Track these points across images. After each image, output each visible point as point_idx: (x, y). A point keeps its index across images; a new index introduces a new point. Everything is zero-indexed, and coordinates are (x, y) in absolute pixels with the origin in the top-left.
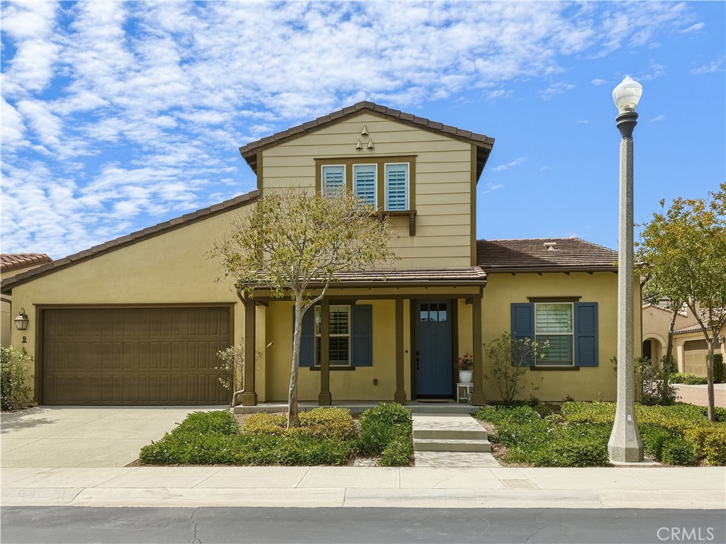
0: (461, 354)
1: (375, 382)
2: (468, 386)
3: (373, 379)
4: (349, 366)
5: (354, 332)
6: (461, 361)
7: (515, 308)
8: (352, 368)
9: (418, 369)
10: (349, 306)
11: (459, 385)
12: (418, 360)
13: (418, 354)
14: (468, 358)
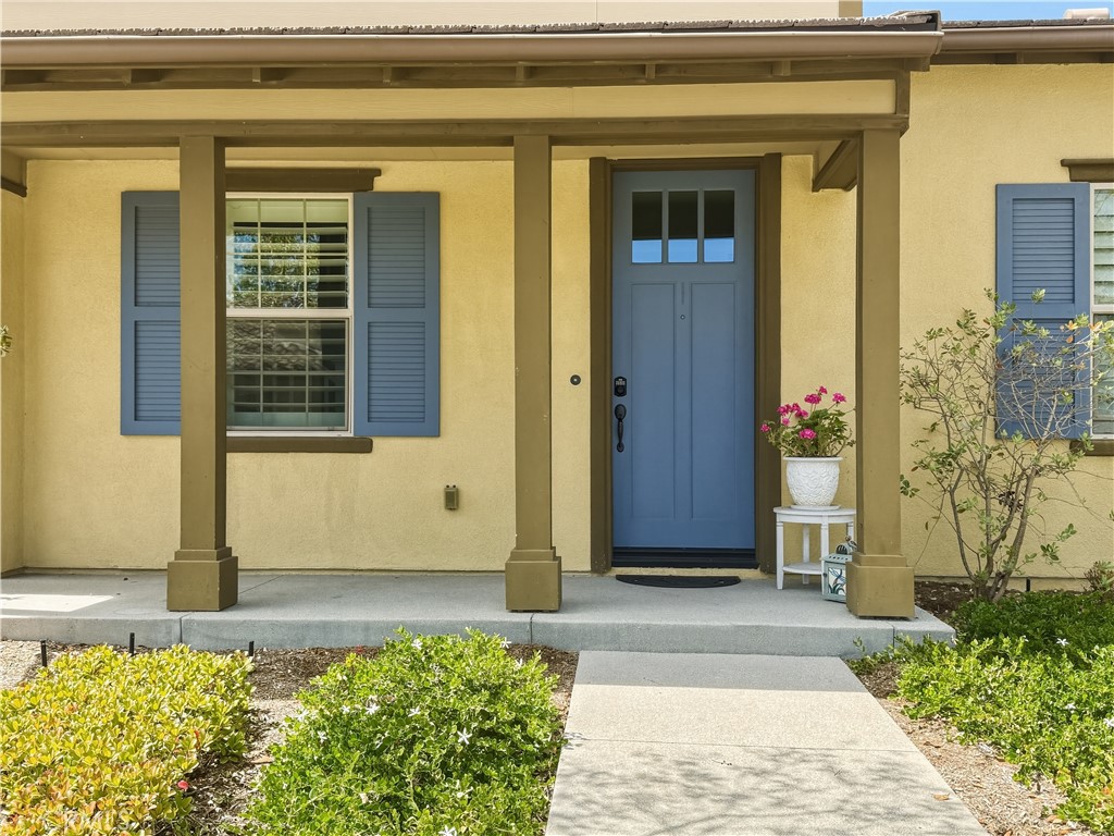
0: (793, 391)
1: (452, 499)
2: (825, 522)
3: (441, 488)
4: (350, 434)
5: (368, 301)
6: (791, 419)
7: (1012, 200)
8: (362, 446)
9: (620, 447)
10: (349, 196)
11: (784, 516)
12: (619, 413)
13: (620, 391)
14: (826, 403)
